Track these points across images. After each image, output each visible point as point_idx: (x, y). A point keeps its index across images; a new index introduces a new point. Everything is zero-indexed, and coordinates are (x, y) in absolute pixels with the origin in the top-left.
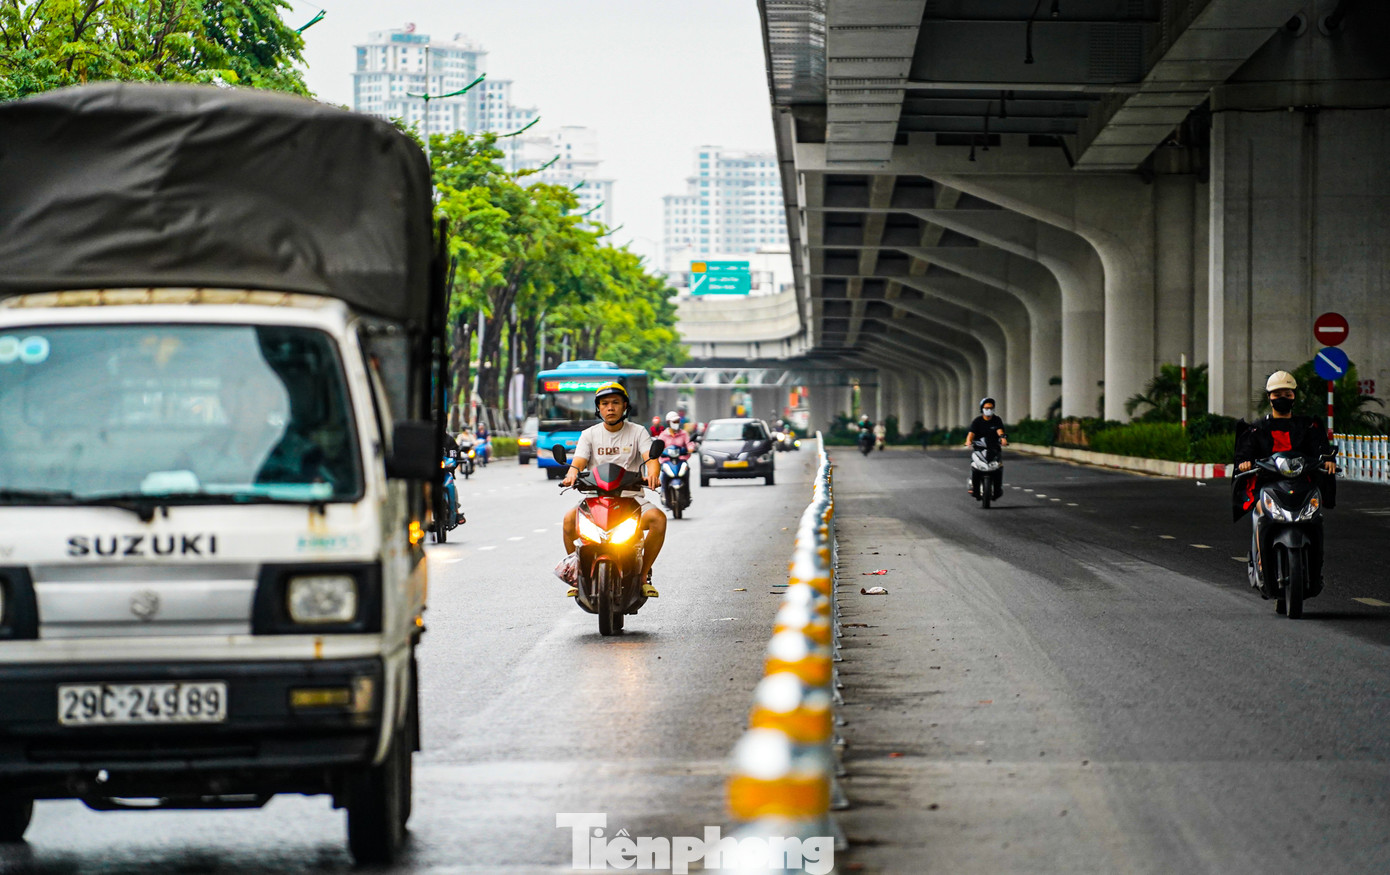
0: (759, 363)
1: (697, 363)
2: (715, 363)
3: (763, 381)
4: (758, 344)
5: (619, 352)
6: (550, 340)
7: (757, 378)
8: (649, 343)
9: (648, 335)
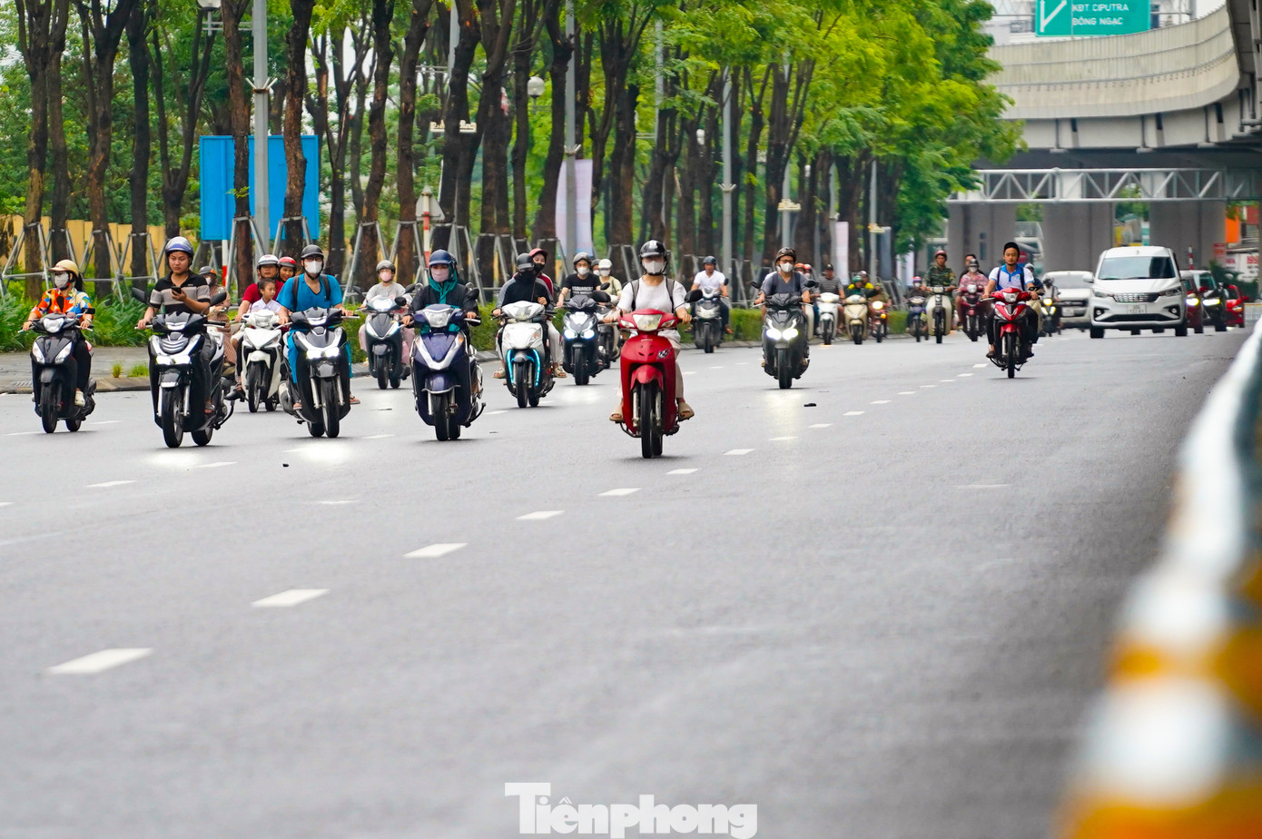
0: (1163, 156)
1: (1042, 157)
2: (1077, 158)
3: (1169, 193)
4: (1159, 119)
5: (857, 125)
6: (672, 85)
7: (1155, 187)
8: (929, 110)
9: (926, 93)
